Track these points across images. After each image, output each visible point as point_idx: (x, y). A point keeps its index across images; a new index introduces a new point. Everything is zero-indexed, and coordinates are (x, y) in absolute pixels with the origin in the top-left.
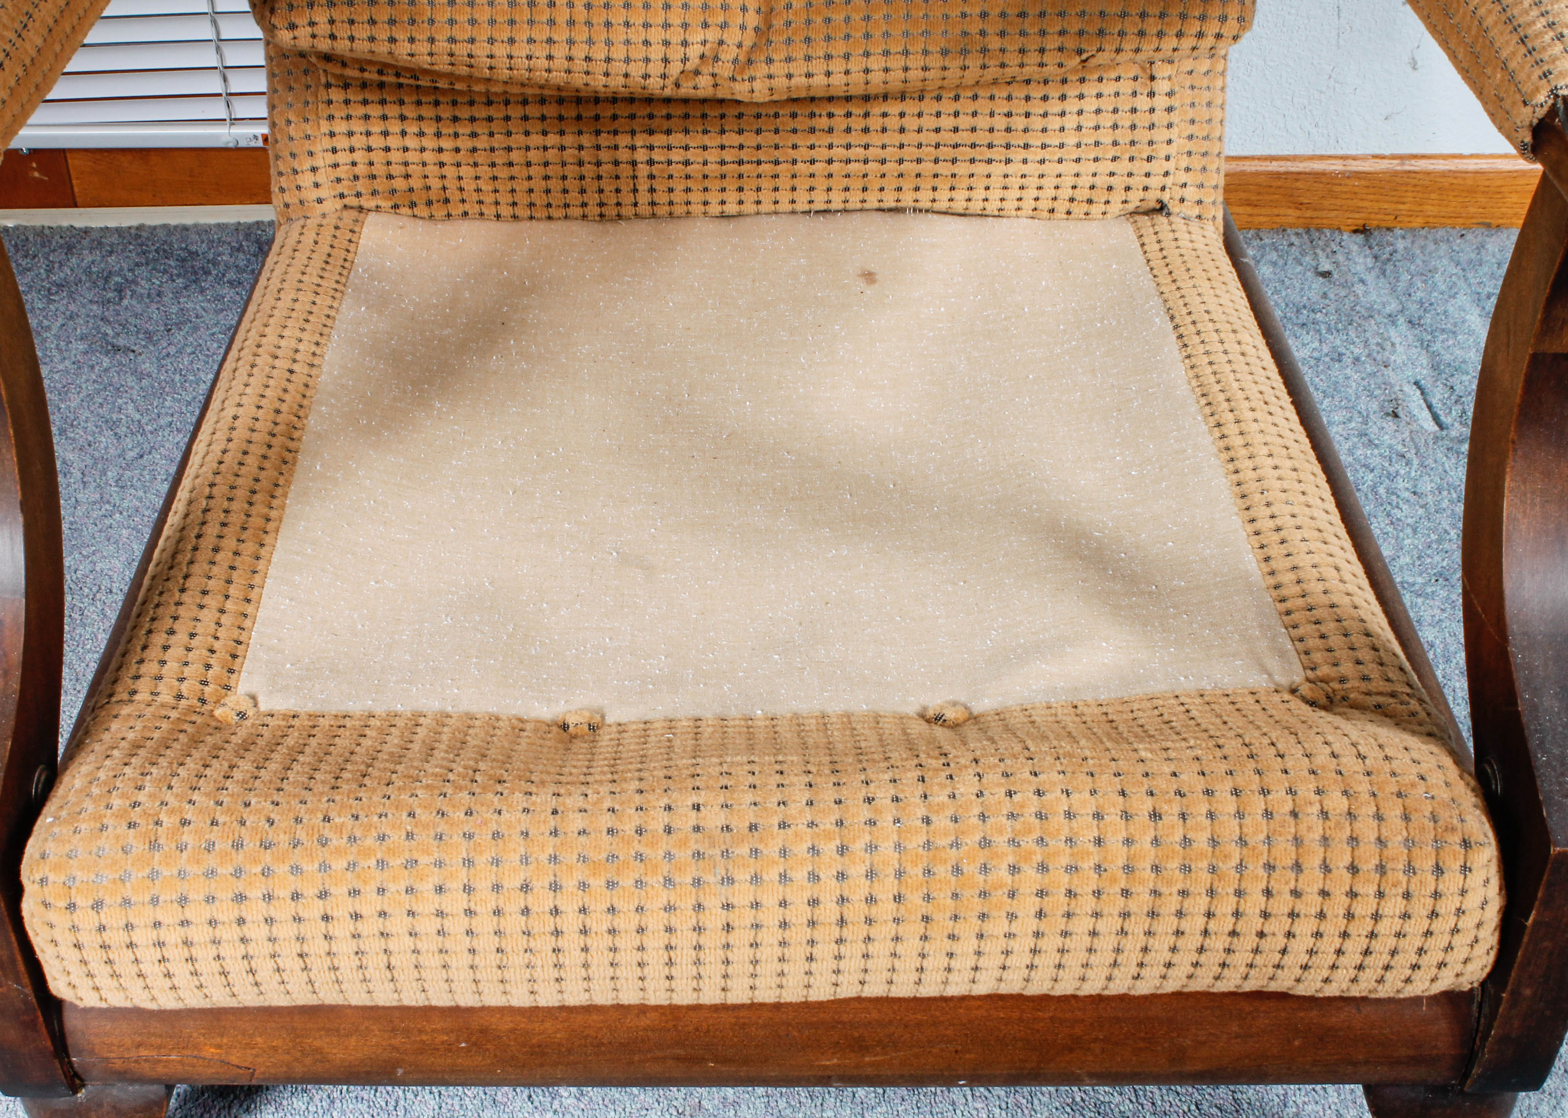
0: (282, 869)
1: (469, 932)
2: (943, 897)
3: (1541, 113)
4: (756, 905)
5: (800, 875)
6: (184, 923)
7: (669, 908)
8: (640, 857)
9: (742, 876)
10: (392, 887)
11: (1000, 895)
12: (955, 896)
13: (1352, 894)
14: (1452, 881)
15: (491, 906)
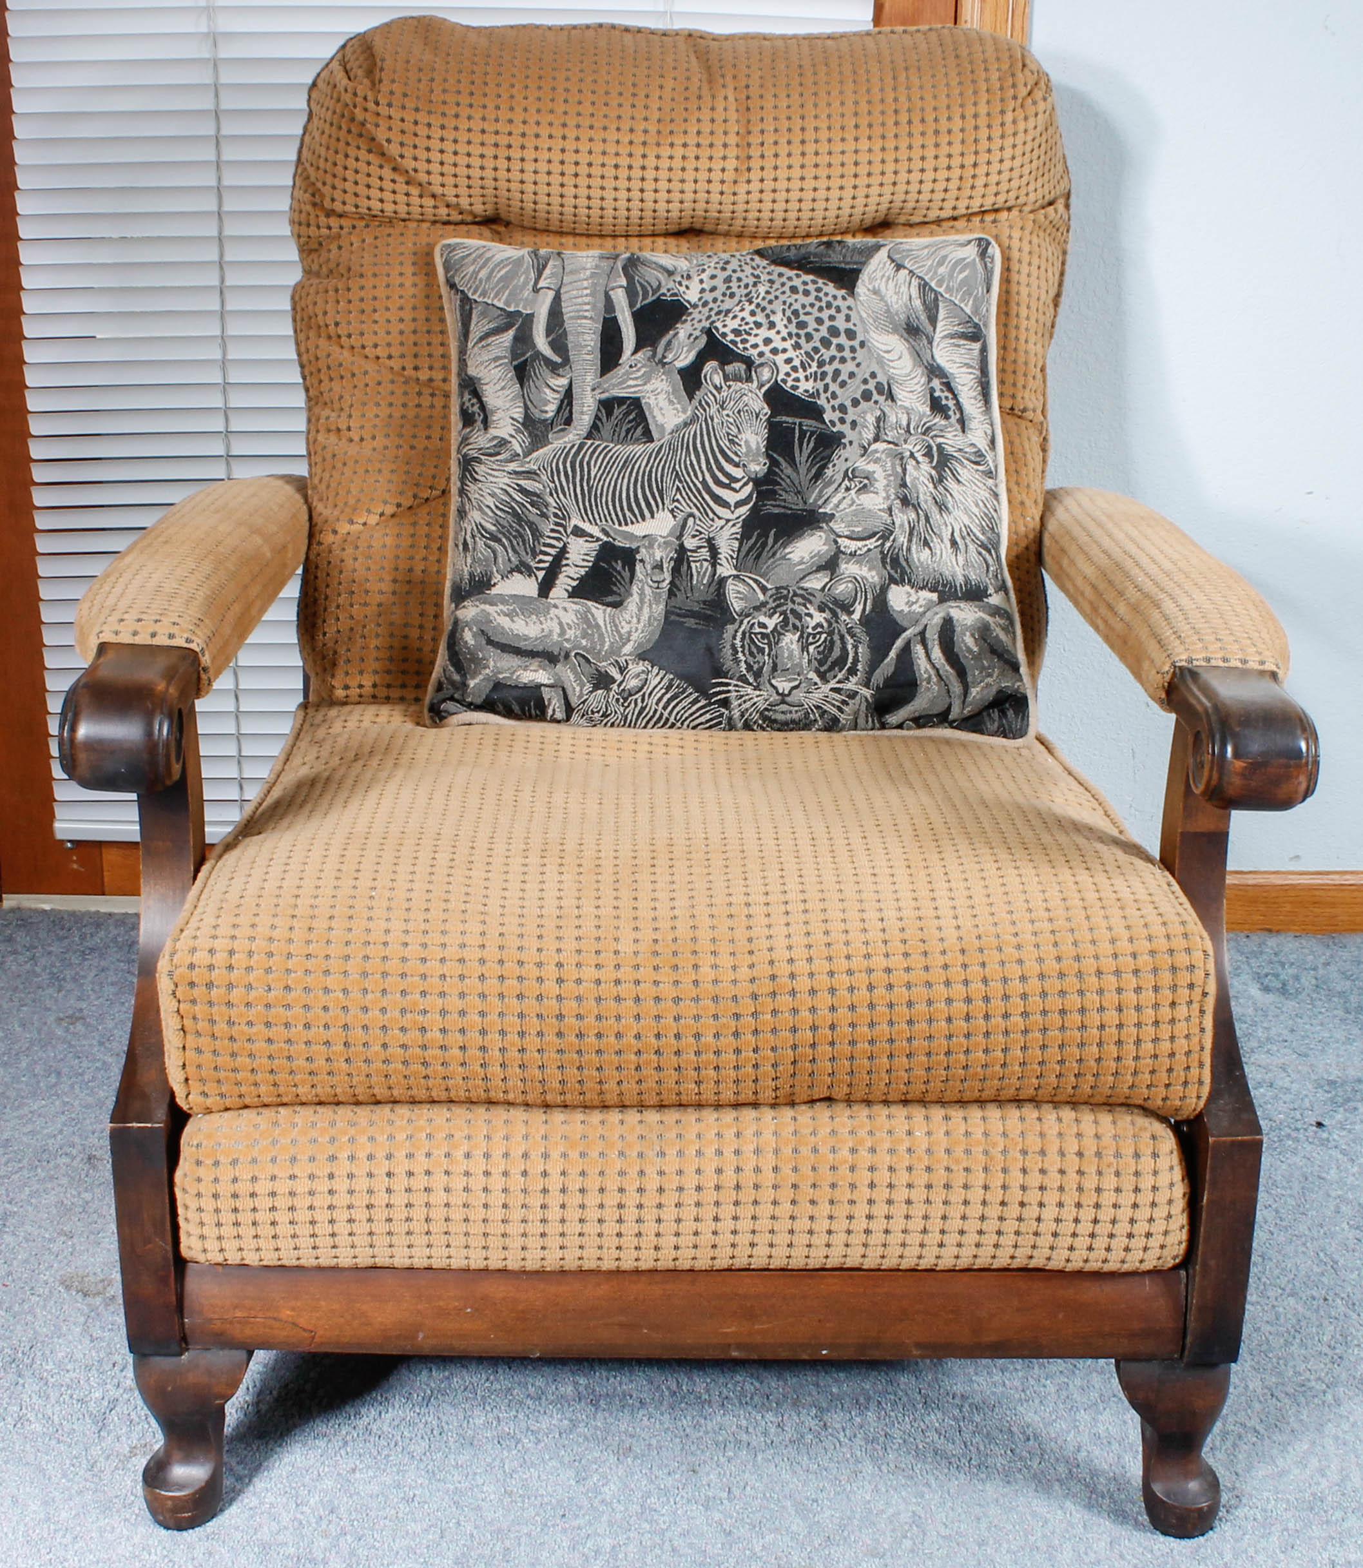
0: (363, 1139)
1: (485, 1190)
2: (806, 1169)
3: (1168, 678)
4: (680, 1172)
5: (710, 1151)
6: (293, 1177)
7: (622, 1173)
8: (602, 1137)
9: (672, 1152)
10: (435, 1152)
11: (844, 1170)
12: (814, 1169)
13: (1080, 1172)
14: (1147, 1163)
15: (502, 1168)
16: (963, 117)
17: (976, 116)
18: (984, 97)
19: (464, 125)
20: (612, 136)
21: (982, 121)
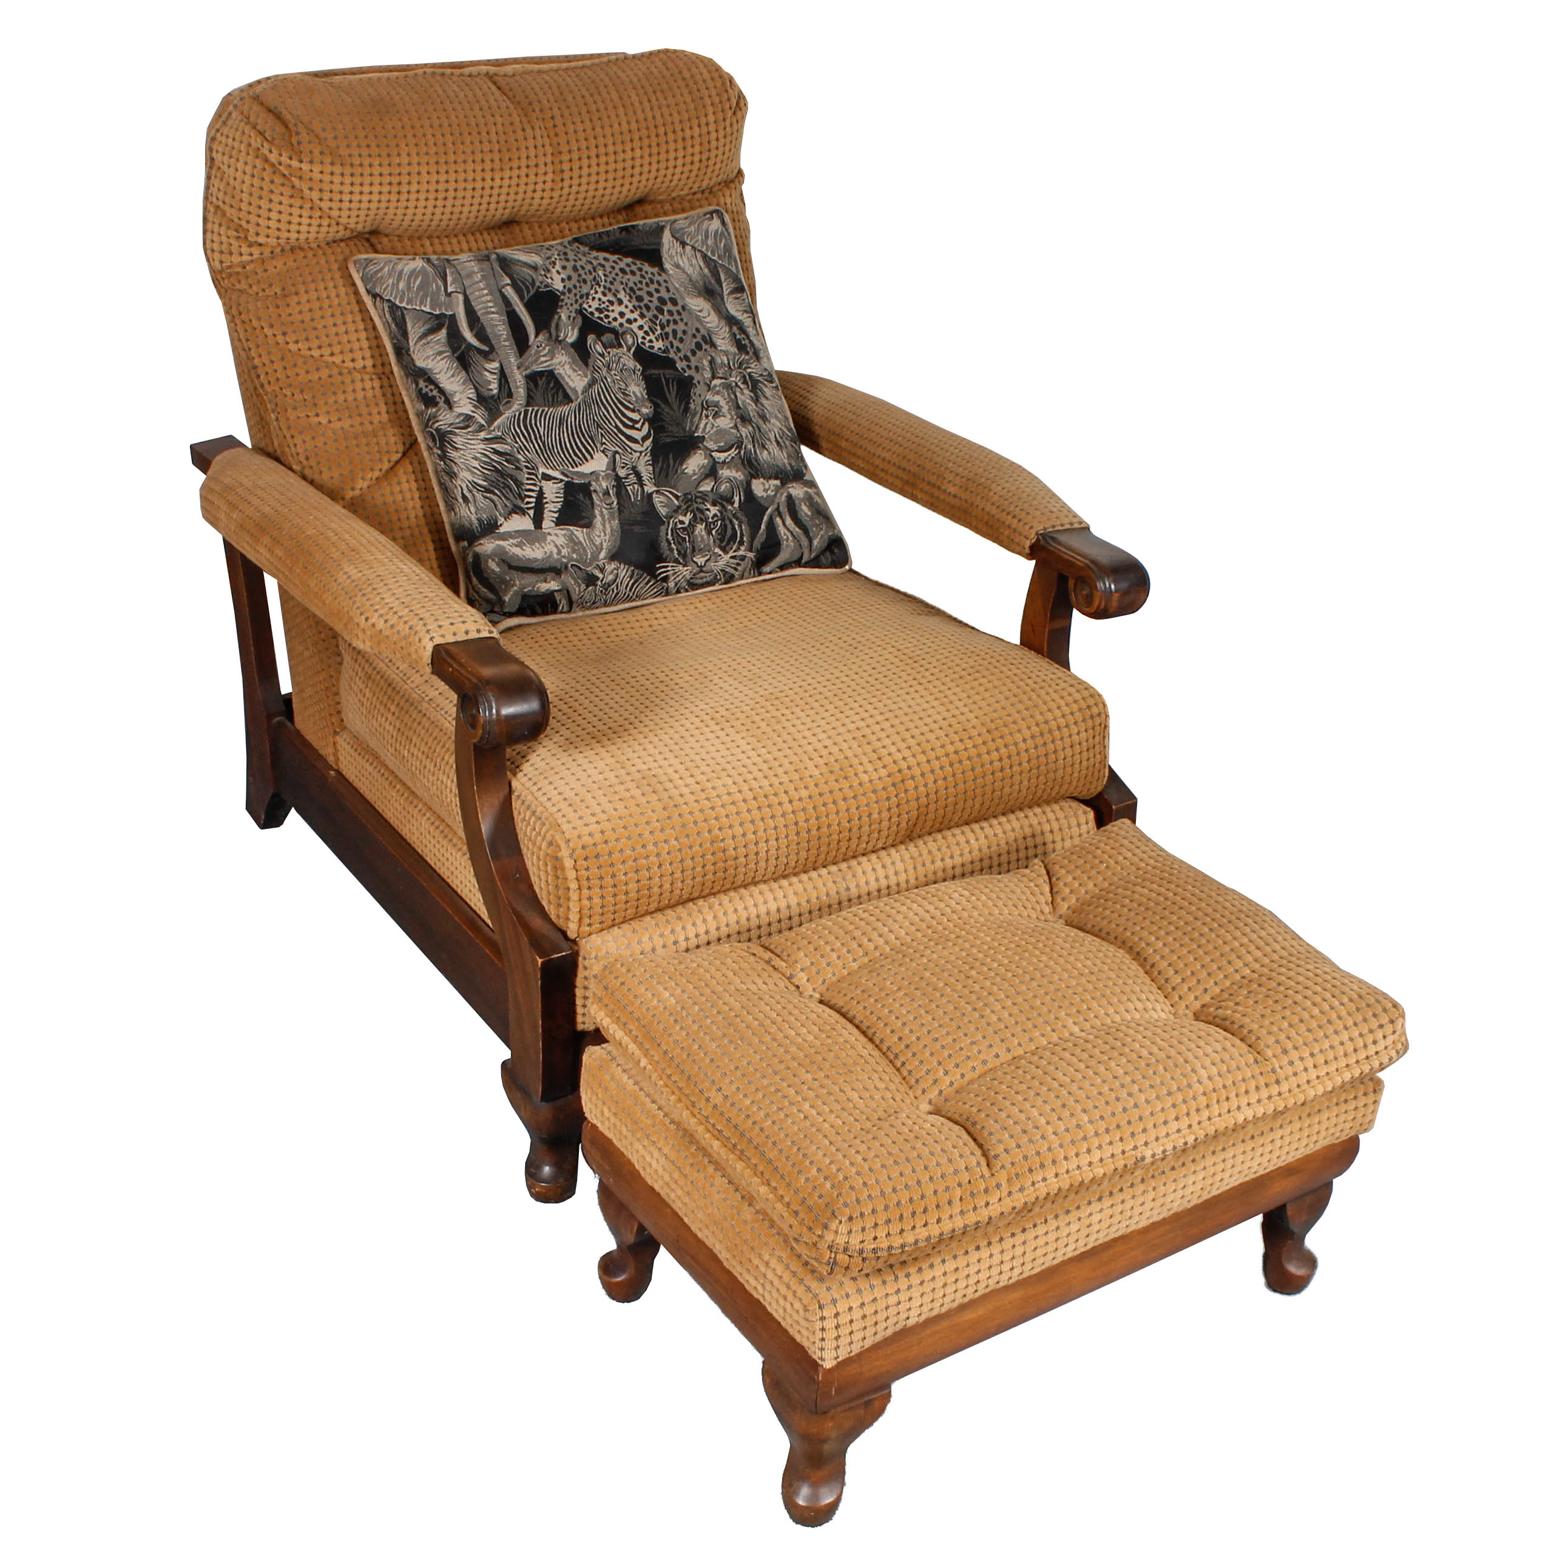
14: (1083, 828)
16: (699, 126)
17: (707, 124)
18: (710, 110)
19: (367, 171)
20: (470, 166)
21: (712, 128)
